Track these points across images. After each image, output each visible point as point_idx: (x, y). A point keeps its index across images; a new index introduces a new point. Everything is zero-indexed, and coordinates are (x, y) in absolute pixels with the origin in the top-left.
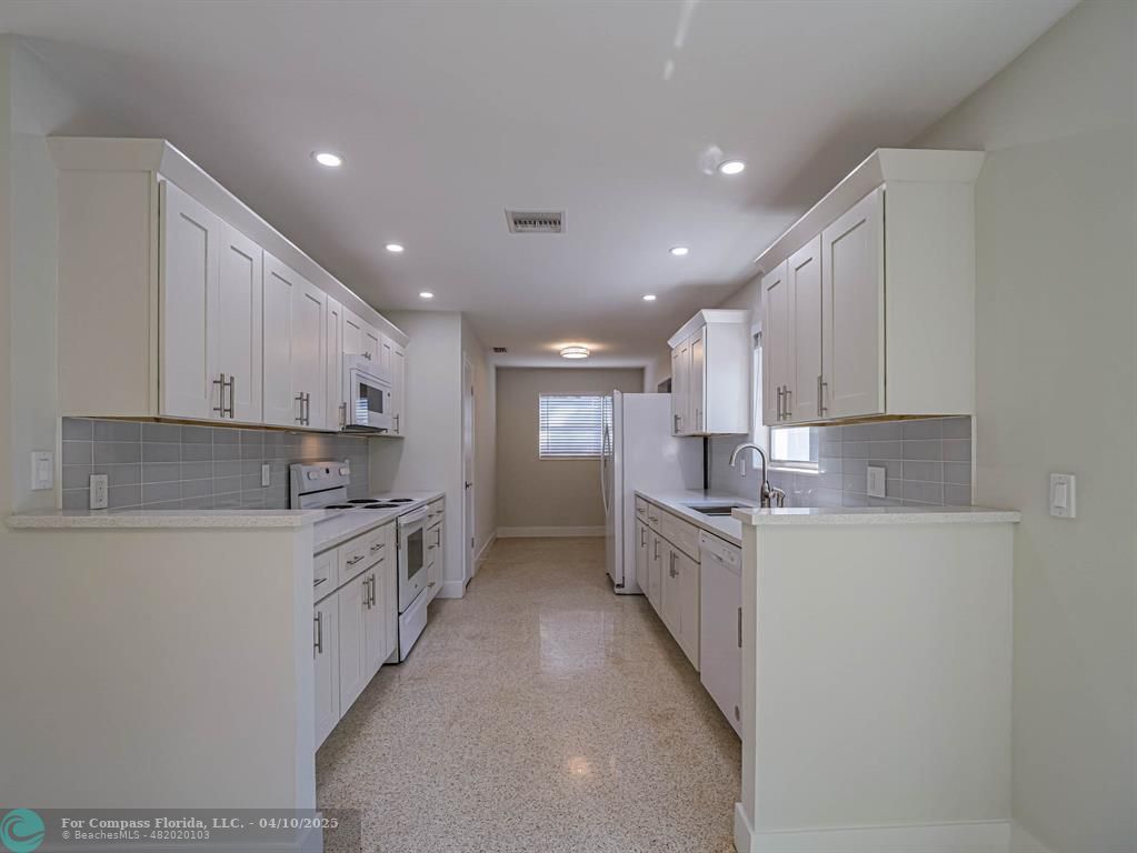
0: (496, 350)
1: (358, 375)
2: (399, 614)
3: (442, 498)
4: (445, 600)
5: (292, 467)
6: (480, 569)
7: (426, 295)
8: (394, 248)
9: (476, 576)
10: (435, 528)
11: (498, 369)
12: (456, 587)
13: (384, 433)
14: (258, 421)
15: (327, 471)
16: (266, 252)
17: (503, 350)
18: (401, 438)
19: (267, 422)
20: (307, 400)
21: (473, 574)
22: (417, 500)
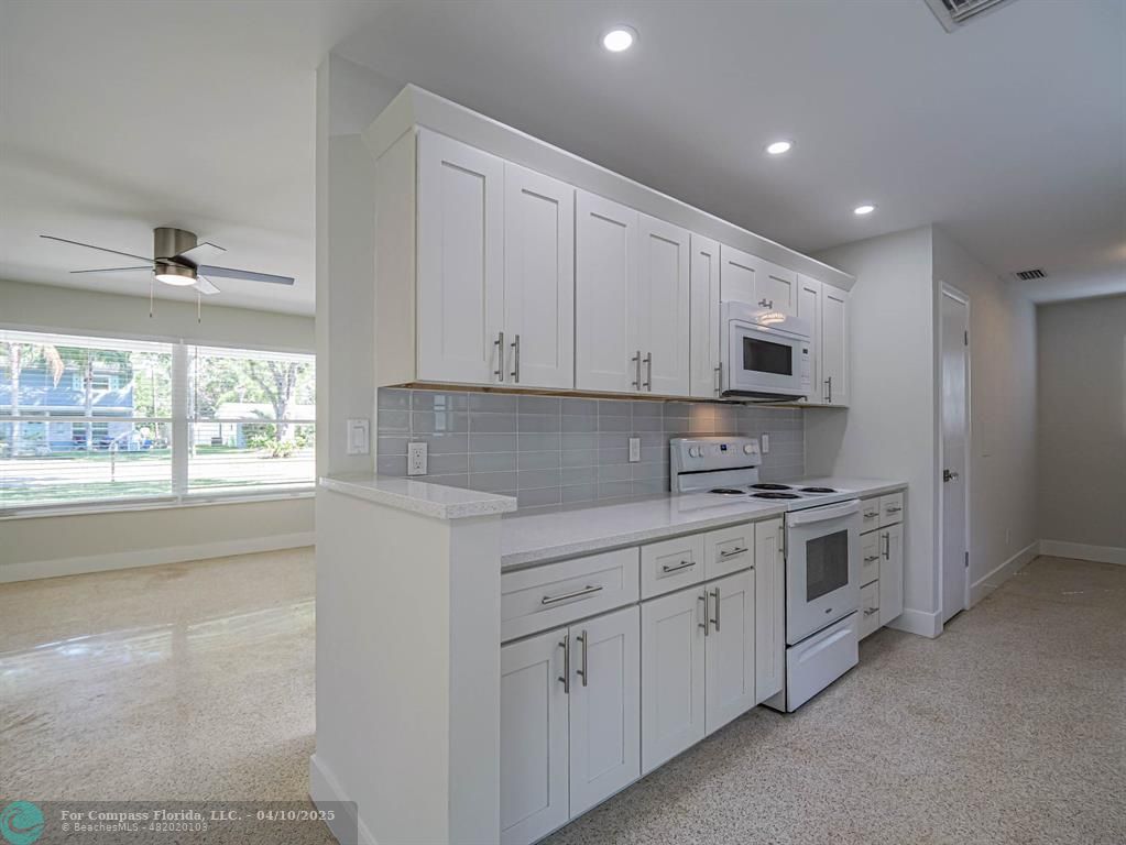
0: (1024, 275)
1: (737, 326)
2: (788, 646)
3: (903, 490)
4: (904, 634)
5: (672, 441)
6: (986, 600)
7: (864, 210)
8: (779, 148)
9: (972, 608)
10: (884, 532)
11: (1041, 309)
12: (925, 619)
13: (802, 401)
14: (569, 387)
15: (724, 448)
16: (580, 192)
17: (1037, 274)
18: (843, 409)
19: (581, 387)
20: (648, 360)
21: (967, 604)
22: (841, 491)
